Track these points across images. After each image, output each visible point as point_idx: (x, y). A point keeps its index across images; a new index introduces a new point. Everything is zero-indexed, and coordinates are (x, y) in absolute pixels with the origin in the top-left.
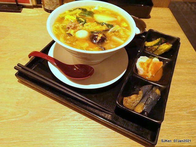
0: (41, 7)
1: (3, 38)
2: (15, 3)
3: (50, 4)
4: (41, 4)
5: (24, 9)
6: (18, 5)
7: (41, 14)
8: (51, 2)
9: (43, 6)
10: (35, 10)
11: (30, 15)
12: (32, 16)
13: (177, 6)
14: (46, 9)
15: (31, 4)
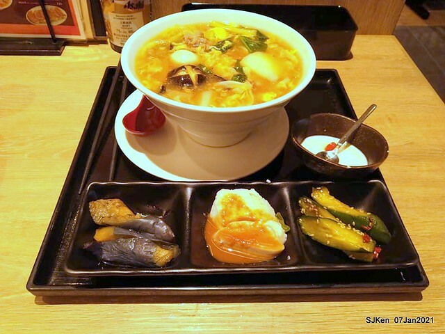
0: (105, 42)
1: (20, 110)
2: (50, 36)
3: (125, 34)
4: (106, 35)
5: (67, 48)
6: (55, 40)
7: (105, 56)
8: (127, 30)
9: (108, 40)
10: (92, 49)
11: (80, 60)
12: (85, 62)
13: (416, 36)
14: (115, 46)
15: (83, 37)
